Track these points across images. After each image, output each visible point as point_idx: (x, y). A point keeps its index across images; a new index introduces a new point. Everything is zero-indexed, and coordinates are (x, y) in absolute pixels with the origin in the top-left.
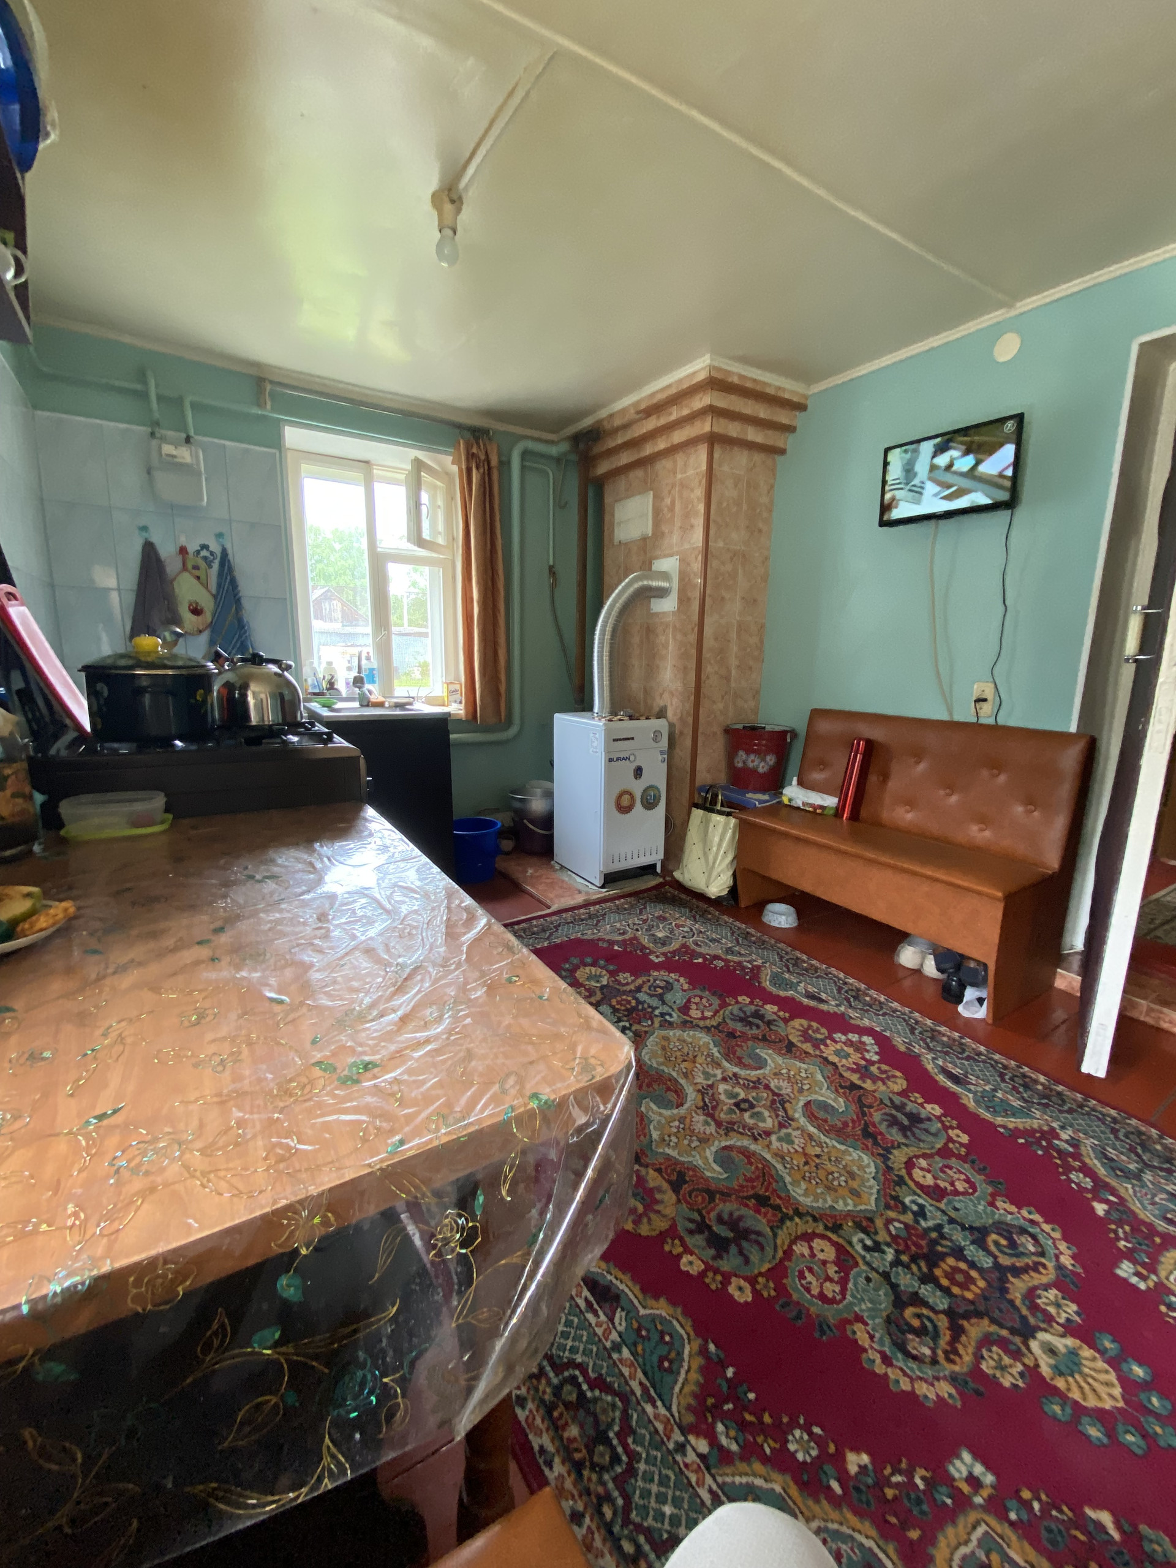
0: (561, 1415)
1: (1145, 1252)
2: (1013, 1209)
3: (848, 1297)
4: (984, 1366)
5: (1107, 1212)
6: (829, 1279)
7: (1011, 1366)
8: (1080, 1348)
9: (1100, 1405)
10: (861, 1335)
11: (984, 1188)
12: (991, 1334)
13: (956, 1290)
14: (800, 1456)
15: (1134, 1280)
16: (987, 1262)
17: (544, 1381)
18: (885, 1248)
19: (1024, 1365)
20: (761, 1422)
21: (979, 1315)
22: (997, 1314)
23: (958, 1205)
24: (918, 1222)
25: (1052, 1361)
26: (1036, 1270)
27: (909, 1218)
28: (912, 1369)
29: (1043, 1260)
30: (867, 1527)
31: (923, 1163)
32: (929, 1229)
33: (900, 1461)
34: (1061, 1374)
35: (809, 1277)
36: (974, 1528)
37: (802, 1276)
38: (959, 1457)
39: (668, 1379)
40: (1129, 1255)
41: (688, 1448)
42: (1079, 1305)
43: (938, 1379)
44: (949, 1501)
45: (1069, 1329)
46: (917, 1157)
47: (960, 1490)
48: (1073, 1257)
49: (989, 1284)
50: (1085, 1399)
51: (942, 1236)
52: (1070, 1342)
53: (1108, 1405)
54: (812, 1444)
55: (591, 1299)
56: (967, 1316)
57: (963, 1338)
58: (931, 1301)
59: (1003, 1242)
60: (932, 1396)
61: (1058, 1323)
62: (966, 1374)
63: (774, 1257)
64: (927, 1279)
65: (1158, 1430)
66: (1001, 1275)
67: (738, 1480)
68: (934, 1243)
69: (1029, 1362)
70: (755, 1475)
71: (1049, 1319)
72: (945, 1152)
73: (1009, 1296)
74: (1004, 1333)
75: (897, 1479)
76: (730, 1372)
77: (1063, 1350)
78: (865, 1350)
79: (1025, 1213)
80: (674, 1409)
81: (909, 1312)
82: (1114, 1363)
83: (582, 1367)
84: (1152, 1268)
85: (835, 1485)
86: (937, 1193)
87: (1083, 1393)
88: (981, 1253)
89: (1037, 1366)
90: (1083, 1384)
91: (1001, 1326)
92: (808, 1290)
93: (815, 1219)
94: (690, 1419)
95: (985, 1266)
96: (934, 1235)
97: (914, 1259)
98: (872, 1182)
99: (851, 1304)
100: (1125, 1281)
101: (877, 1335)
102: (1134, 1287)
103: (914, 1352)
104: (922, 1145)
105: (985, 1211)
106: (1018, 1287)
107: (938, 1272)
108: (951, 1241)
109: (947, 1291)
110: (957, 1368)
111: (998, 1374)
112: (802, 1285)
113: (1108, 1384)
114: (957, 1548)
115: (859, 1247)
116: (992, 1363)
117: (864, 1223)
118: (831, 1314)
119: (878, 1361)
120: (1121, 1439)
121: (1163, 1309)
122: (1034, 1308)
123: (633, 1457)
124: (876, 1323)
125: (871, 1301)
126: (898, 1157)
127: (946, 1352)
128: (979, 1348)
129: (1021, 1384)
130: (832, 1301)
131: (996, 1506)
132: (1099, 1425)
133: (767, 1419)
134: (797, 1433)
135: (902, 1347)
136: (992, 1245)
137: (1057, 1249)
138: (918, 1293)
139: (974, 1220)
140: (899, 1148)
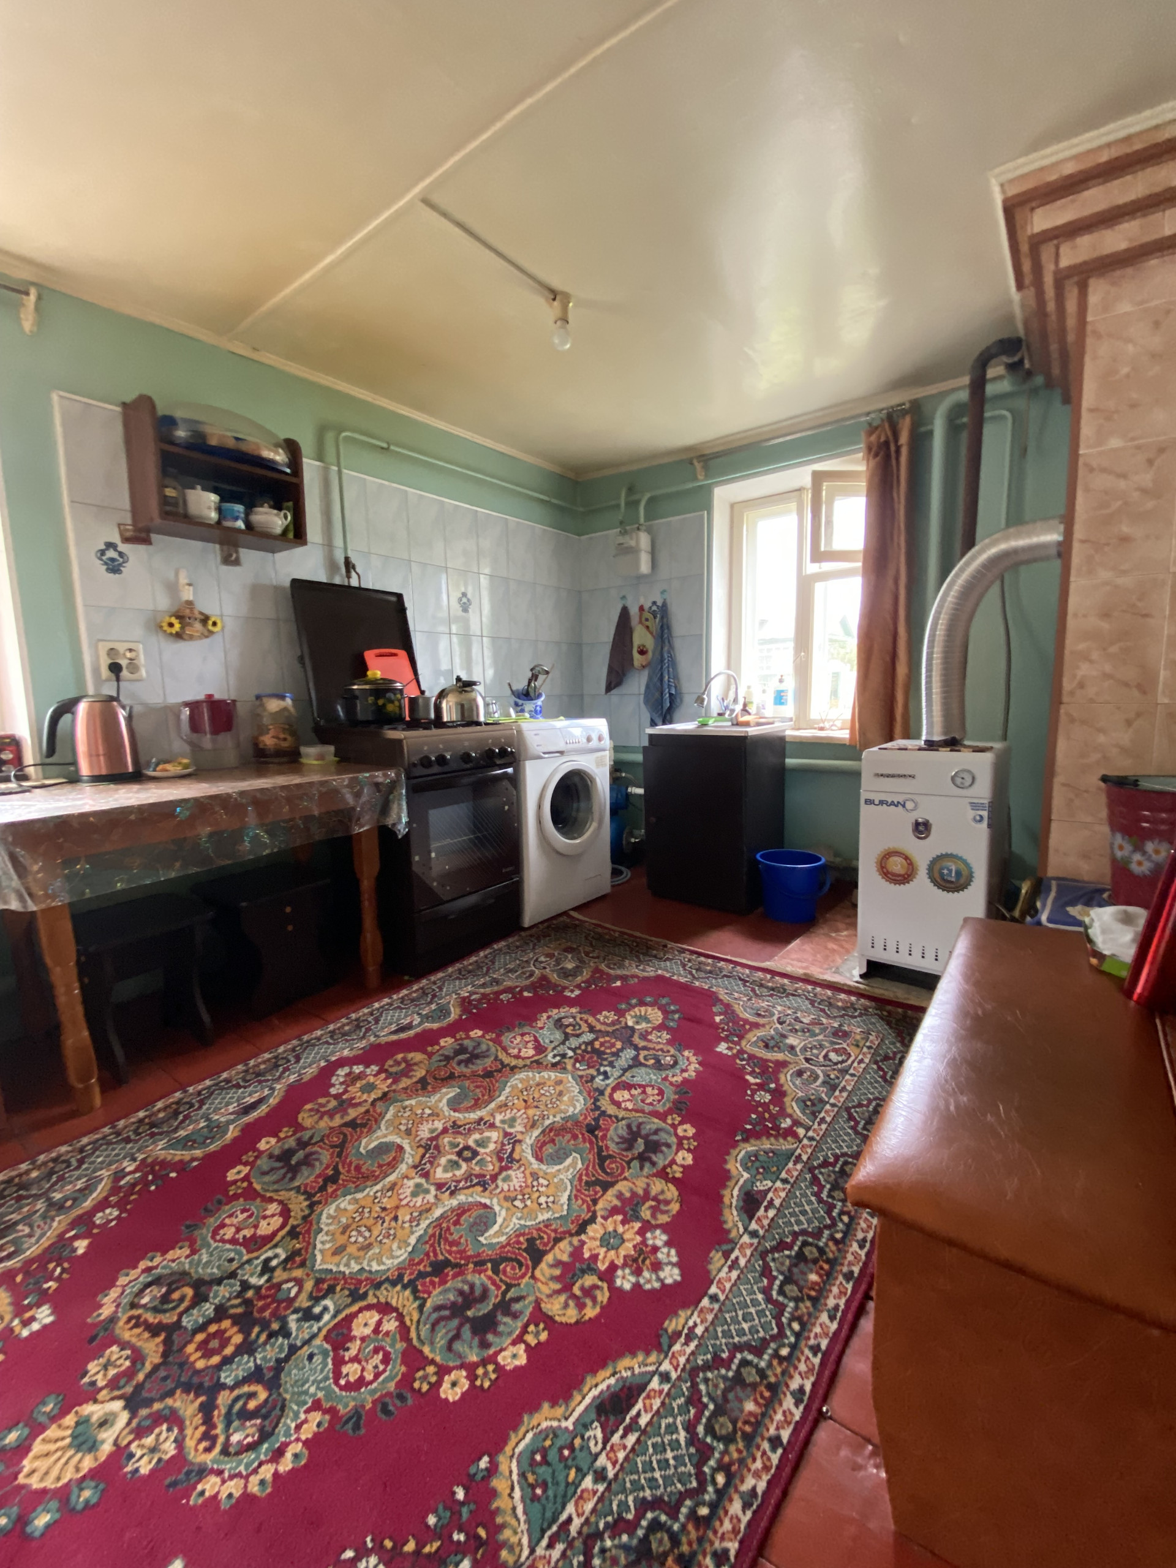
2: (307, 1433)
3: (216, 1245)
4: (115, 1348)
7: (105, 1375)
8: (96, 1459)
10: (177, 1253)
11: (346, 1403)
12: (143, 1364)
13: (200, 1337)
14: (101, 1215)
16: (227, 1377)
18: (265, 1277)
19: (101, 1389)
20: (132, 1195)
21: (165, 1355)
22: (162, 1373)
23: (317, 1359)
24: (296, 1311)
25: (94, 1419)
26: (205, 1436)
27: (303, 1302)
28: (133, 1287)
29: (216, 1451)
30: (37, 1253)
31: (390, 1325)
32: (286, 1322)
33: (69, 1272)
34: (77, 1424)
35: (241, 1217)
37: (244, 1211)
38: (52, 1313)
41: (130, 1162)
42: (143, 1477)
43: (118, 1306)
44: (26, 1302)
45: (121, 1453)
46: (400, 1317)
47: (29, 1311)
48: (214, 1500)
49: (198, 1372)
50: (44, 1440)
51: (272, 1334)
52: (107, 1448)
53: (27, 1464)
54: (106, 1222)
56: (167, 1342)
57: (146, 1335)
58: (195, 1311)
59: (252, 1405)
60: (105, 1300)
61: (130, 1443)
62: (113, 1330)
63: (268, 1191)
64: (221, 1312)
66: (207, 1390)
68: (265, 1325)
69: (103, 1395)
71: (140, 1433)
72: (414, 1359)
73: (178, 1392)
74: (141, 1376)
76: (173, 1175)
77: (102, 1436)
78: (164, 1256)
81: (189, 1292)
86: (340, 1337)
88: (241, 1374)
89: (95, 1401)
90: (57, 1444)
92: (230, 1216)
93: (305, 1218)
95: (223, 1375)
96: (275, 1326)
97: (247, 1303)
98: (356, 1268)
99: (209, 1246)
101: (173, 1265)
103: (148, 1291)
104: (425, 1330)
105: (306, 1393)
106: (187, 1406)
108: (265, 1343)
110: (121, 1323)
111: (102, 1361)
112: (235, 1212)
113: (46, 1471)
115: (270, 1254)
116: (115, 1357)
117: (298, 1259)
118: (205, 1232)
119: (150, 1264)
122: (157, 1419)
124: (186, 1265)
125: (208, 1262)
126: (399, 1297)
127: (139, 1317)
128: (132, 1346)
129: (86, 1380)
130: (215, 1233)
132: (14, 1445)
135: (157, 1281)
136: (253, 1388)
137: (231, 1477)
138: (206, 1300)
139: (292, 1374)
140: (416, 1298)
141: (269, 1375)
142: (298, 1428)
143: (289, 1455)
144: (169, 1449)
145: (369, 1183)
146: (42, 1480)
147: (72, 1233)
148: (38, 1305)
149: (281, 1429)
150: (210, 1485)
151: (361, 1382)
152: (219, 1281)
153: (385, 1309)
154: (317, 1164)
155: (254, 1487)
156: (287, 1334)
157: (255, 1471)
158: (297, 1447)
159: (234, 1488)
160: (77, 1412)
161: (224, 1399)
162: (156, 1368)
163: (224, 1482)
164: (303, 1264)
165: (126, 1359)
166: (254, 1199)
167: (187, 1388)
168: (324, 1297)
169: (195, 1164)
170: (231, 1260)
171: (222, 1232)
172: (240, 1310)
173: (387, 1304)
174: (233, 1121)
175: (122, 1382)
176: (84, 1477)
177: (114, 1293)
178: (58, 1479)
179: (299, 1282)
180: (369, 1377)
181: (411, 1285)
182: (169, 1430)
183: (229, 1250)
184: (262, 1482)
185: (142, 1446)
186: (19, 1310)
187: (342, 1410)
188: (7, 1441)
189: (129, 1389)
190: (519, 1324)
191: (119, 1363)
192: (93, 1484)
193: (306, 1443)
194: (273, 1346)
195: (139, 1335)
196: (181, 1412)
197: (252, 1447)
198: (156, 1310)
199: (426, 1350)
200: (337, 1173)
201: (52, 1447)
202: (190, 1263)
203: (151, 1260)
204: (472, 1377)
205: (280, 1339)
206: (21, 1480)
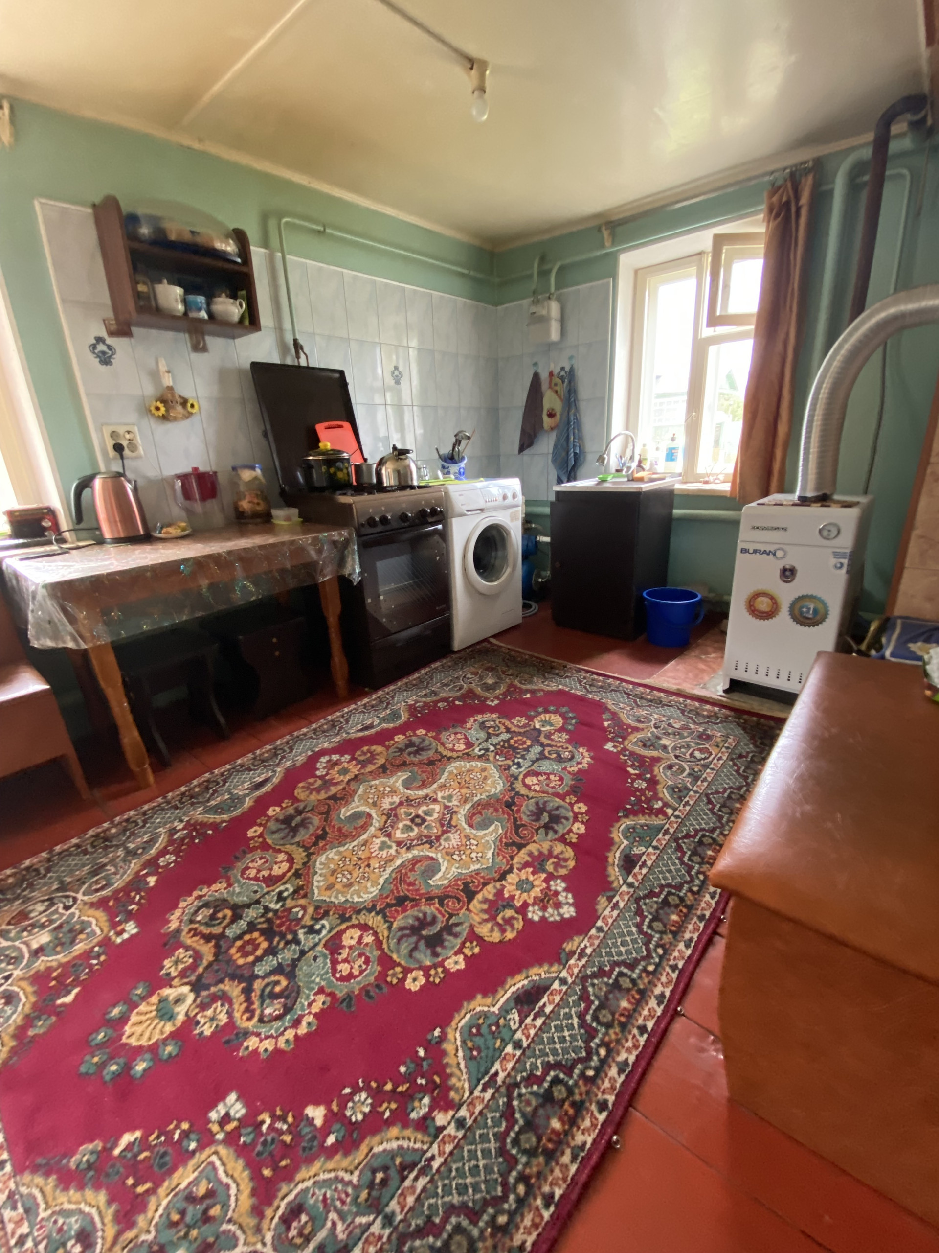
2: (316, 1008)
3: (245, 881)
4: (181, 950)
5: (310, 1121)
7: (176, 968)
8: (174, 1025)
9: (130, 1023)
10: (217, 886)
11: (342, 988)
12: (201, 962)
13: (239, 943)
14: (162, 859)
15: (221, 1109)
16: (259, 970)
18: (280, 904)
19: (175, 977)
20: (183, 845)
22: (215, 967)
25: (171, 998)
26: (247, 1010)
27: (307, 921)
28: (190, 909)
29: (256, 1019)
30: (123, 885)
31: (369, 939)
32: (295, 934)
33: (145, 899)
34: (160, 1001)
35: (260, 862)
36: (101, 929)
37: (261, 858)
38: (136, 927)
40: (250, 1121)
42: (208, 1037)
43: (181, 922)
44: (118, 919)
45: (191, 1022)
46: (375, 934)
47: (120, 925)
48: (256, 1052)
49: (240, 967)
50: (138, 1013)
51: (288, 943)
52: (181, 1018)
53: (128, 1029)
54: (166, 864)
56: (217, 946)
57: (202, 941)
58: (234, 926)
59: (278, 989)
60: (172, 917)
61: (197, 1014)
62: (179, 937)
63: (276, 845)
64: (252, 927)
66: (247, 979)
68: (283, 936)
69: (176, 982)
71: (203, 1007)
72: (386, 962)
73: (227, 980)
74: (201, 969)
76: (210, 832)
77: (177, 1009)
78: (209, 887)
82: (154, 1049)
86: (334, 945)
87: (142, 1013)
88: (268, 968)
90: (148, 1016)
91: (206, 968)
92: (253, 861)
93: (304, 864)
95: (256, 969)
96: (289, 937)
97: (269, 921)
98: (343, 899)
99: (240, 882)
100: (222, 1098)
101: (217, 894)
102: (213, 1106)
103: (201, 912)
104: (394, 942)
105: (313, 982)
106: (234, 989)
107: (256, 935)
108: (283, 949)
109: (240, 937)
110: (184, 933)
111: (173, 958)
112: (255, 859)
113: (141, 1036)
115: (282, 888)
117: (302, 892)
118: (236, 873)
119: (200, 893)
120: (103, 1029)
121: (185, 1126)
122: (214, 998)
124: (225, 894)
125: (239, 893)
126: (373, 919)
127: (195, 929)
128: (194, 950)
129: (163, 972)
130: (243, 872)
132: (119, 1016)
136: (277, 978)
137: (267, 1037)
138: (241, 918)
139: (303, 969)
140: (386, 921)
141: (288, 969)
142: (310, 1005)
143: (304, 1024)
144: (223, 1018)
145: (348, 840)
146: (138, 1040)
147: (145, 872)
148: (126, 921)
149: (298, 1006)
150: (252, 1043)
151: (350, 976)
152: (248, 906)
153: (364, 928)
154: (311, 826)
155: (282, 1044)
156: (297, 942)
157: (282, 1034)
158: (310, 1018)
159: (269, 1045)
160: (159, 994)
161: (258, 985)
162: (210, 965)
163: (261, 1041)
164: (305, 896)
165: (190, 957)
166: (268, 850)
167: (233, 977)
168: (321, 919)
169: (224, 824)
170: (256, 892)
171: (247, 872)
172: (264, 926)
173: (366, 925)
174: (248, 795)
175: (188, 974)
176: (166, 1039)
177: (178, 913)
178: (150, 1039)
179: (304, 908)
180: (356, 972)
181: (381, 912)
182: (222, 1005)
183: (253, 885)
184: (287, 1041)
185: (205, 1016)
186: (114, 925)
187: (340, 994)
188: (113, 1014)
189: (193, 978)
190: (459, 941)
191: (185, 960)
192: (173, 1042)
193: (316, 1015)
194: (289, 950)
195: (197, 941)
196: (230, 994)
197: (279, 1017)
198: (207, 924)
199: (394, 956)
200: (325, 833)
201: (143, 1018)
202: (228, 893)
203: (201, 891)
204: (427, 975)
205: (294, 946)
206: (124, 1040)
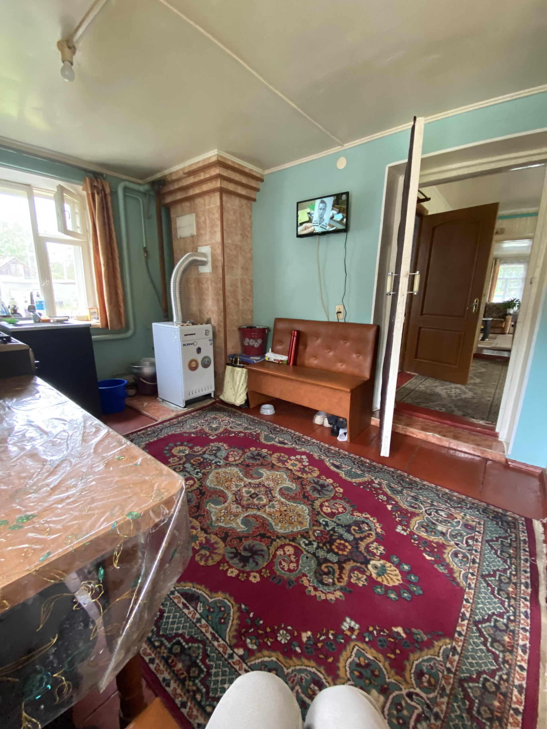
0: (173, 661)
1: (405, 520)
2: (360, 514)
3: (300, 567)
4: (352, 581)
5: (392, 508)
6: (292, 562)
7: (362, 577)
8: (386, 563)
9: (394, 584)
10: (305, 582)
11: (349, 509)
12: (354, 566)
13: (340, 552)
14: (283, 642)
15: (402, 532)
16: (351, 538)
17: (163, 648)
18: (313, 543)
19: (367, 576)
20: (266, 632)
21: (349, 560)
22: (355, 558)
23: (340, 518)
24: (325, 529)
25: (376, 572)
26: (369, 537)
27: (322, 528)
28: (325, 590)
29: (371, 532)
30: (313, 663)
31: (326, 504)
32: (330, 530)
33: (323, 630)
34: (380, 576)
35: (284, 563)
36: (353, 649)
37: (280, 563)
38: (345, 621)
39: (224, 626)
40: (400, 523)
41: (235, 655)
42: (384, 547)
43: (335, 591)
44: (343, 641)
45: (382, 557)
46: (324, 502)
47: (346, 635)
48: (381, 528)
49: (352, 547)
50: (389, 583)
51: (335, 532)
52: (382, 562)
53: (397, 583)
54: (288, 635)
55: (185, 602)
56: (344, 562)
57: (344, 571)
58: (331, 559)
59: (357, 528)
60: (334, 599)
61: (378, 556)
62: (345, 586)
63: (269, 559)
64: (330, 551)
65: (415, 589)
66: (356, 542)
67: (257, 661)
68: (332, 535)
69: (368, 574)
70: (264, 657)
71: (374, 555)
72: (335, 498)
73: (360, 550)
74: (358, 565)
75: (323, 638)
76: (251, 615)
77: (379, 565)
78: (307, 587)
79: (364, 515)
80: (227, 640)
81: (324, 566)
82: (397, 566)
83: (182, 635)
84: (408, 526)
85: (298, 650)
86: (332, 515)
87: (388, 581)
88: (349, 535)
89: (371, 575)
90: (388, 578)
91: (357, 562)
92: (283, 569)
93: (285, 538)
94: (234, 641)
95: (351, 540)
96: (331, 532)
97: (324, 544)
98: (308, 516)
99: (301, 569)
100: (399, 533)
101: (311, 580)
102: (403, 535)
103: (326, 582)
104: (326, 496)
105: (350, 518)
106: (362, 545)
107: (334, 547)
108: (338, 533)
109: (337, 554)
110: (342, 584)
111: (357, 582)
112: (281, 568)
113: (396, 575)
114: (347, 660)
115: (303, 545)
116: (355, 578)
117: (305, 534)
118: (293, 576)
119: (312, 590)
120: (403, 596)
121: (413, 541)
122: (369, 552)
123: (209, 667)
124: (311, 575)
125: (308, 566)
126: (317, 504)
127: (338, 579)
128: (349, 574)
129: (366, 583)
130: (294, 570)
131: (361, 638)
132: (394, 592)
133: (268, 630)
134: (281, 632)
135: (321, 582)
136: (352, 531)
138: (325, 558)
139: (346, 522)
141: (347, 528)
142: (359, 516)
144: (375, 544)
145: (267, 522)
148: (342, 632)
149: (361, 520)
150: (379, 530)
151: (343, 507)
152: (317, 558)
153: (321, 506)
154: (251, 545)
155: (375, 521)
157: (372, 521)
159: (377, 525)
160: (377, 579)
161: (357, 536)
162: (355, 561)
163: (377, 528)
164: (307, 532)
165: (354, 573)
166: (273, 562)
167: (358, 548)
168: (319, 523)
170: (307, 558)
172: (328, 545)
175: (362, 570)
176: (392, 563)
177: (330, 597)
178: (396, 570)
179: (315, 531)
181: (313, 502)
182: (370, 547)
183: (302, 561)
185: (377, 551)
187: (351, 509)
188: (395, 596)
189: (363, 566)
190: (321, 480)
191: (356, 575)
192: (392, 559)
193: (362, 514)
195: (345, 575)
196: (365, 546)
197: (367, 524)
198: (334, 574)
199: (332, 495)
203: (310, 591)
204: (337, 487)
205: (336, 529)
